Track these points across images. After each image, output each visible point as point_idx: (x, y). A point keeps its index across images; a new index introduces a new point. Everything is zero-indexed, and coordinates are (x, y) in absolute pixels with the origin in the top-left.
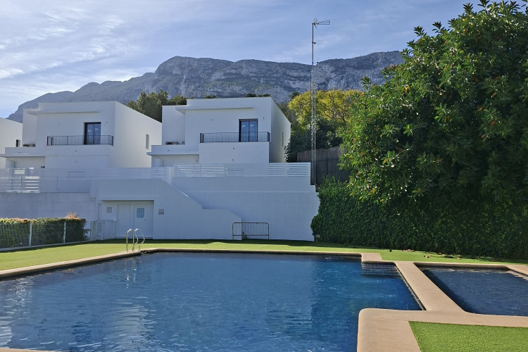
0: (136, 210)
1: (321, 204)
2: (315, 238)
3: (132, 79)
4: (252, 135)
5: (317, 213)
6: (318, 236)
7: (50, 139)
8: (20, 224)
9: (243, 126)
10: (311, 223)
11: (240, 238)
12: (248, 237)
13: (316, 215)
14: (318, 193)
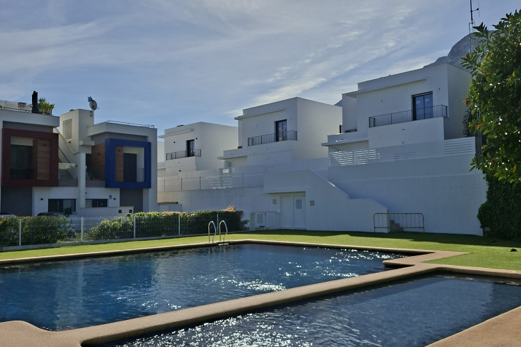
0: (295, 202)
1: (489, 188)
2: (484, 232)
3: (425, 67)
4: (428, 111)
5: (484, 200)
6: (488, 229)
7: (251, 140)
8: (168, 217)
9: (418, 102)
10: (477, 212)
11: (386, 231)
12: (405, 230)
13: (483, 203)
14: (485, 175)
